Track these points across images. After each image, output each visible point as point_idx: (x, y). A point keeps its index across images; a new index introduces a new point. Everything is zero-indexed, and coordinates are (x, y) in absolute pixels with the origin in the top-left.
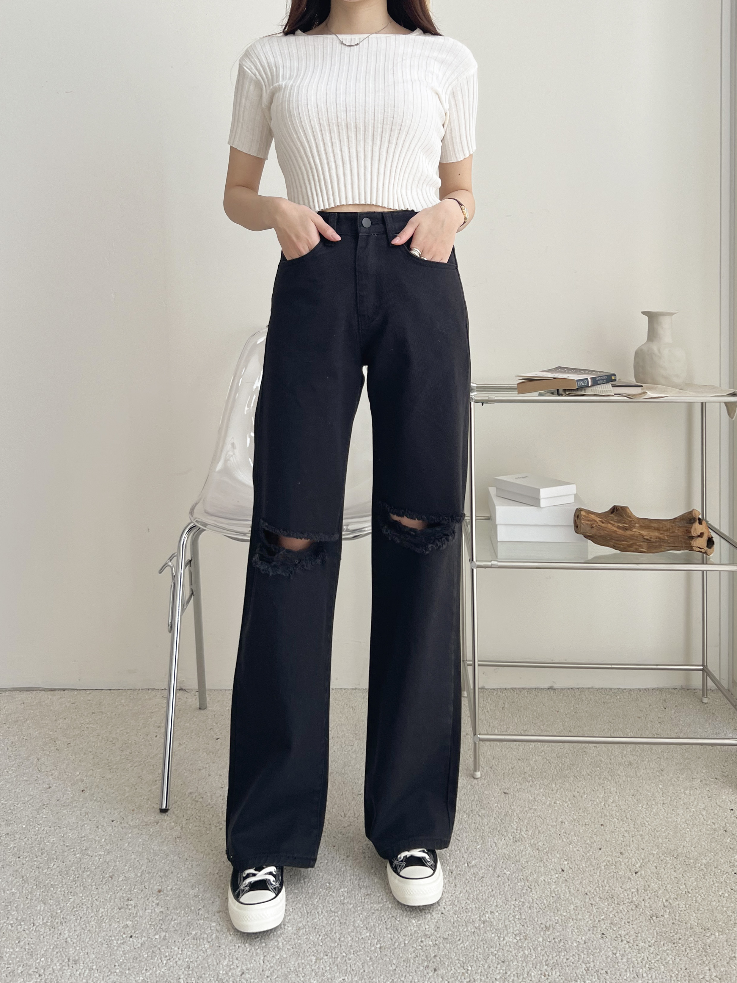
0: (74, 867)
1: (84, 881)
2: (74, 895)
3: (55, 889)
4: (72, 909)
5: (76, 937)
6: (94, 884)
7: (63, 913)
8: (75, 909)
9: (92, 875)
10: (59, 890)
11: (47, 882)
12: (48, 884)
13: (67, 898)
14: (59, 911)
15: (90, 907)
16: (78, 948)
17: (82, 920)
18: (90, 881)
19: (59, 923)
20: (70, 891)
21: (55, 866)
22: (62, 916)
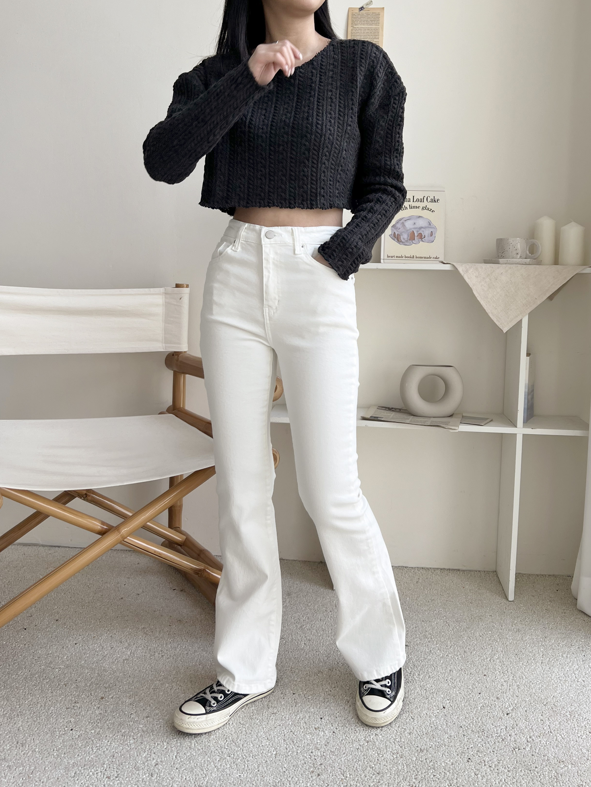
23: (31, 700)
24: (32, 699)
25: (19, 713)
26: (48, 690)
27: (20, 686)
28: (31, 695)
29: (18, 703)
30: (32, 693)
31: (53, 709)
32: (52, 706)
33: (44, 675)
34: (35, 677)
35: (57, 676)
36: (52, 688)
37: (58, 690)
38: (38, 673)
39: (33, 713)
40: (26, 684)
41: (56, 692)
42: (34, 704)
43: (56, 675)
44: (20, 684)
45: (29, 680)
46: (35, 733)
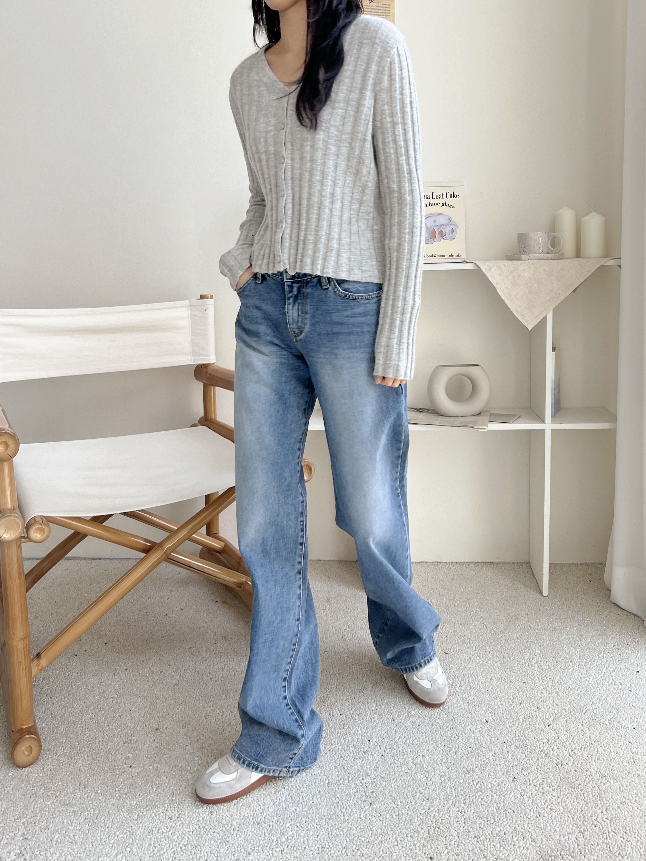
23: (89, 736)
24: (90, 734)
25: (79, 751)
26: (104, 723)
27: (77, 720)
28: (89, 730)
29: (77, 740)
30: (90, 727)
31: (111, 744)
32: (109, 741)
34: (91, 710)
35: (112, 707)
36: (108, 721)
37: (114, 723)
38: (92, 705)
39: (92, 750)
40: (82, 717)
41: (112, 725)
42: (92, 740)
44: (76, 718)
45: (85, 713)
46: (96, 773)
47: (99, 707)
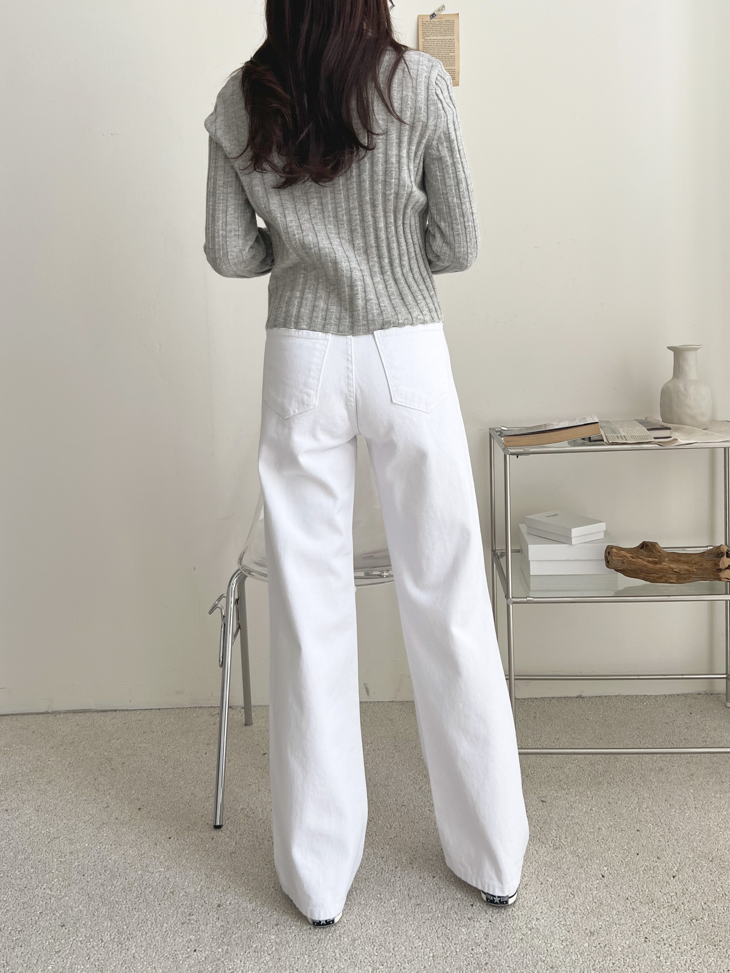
0: (136, 884)
1: (147, 897)
2: (138, 911)
3: (120, 906)
4: (138, 925)
5: (143, 952)
6: (156, 900)
7: (129, 928)
8: (141, 925)
9: (154, 891)
10: (124, 906)
11: (112, 899)
12: (113, 900)
13: (132, 914)
14: (126, 927)
15: (154, 923)
16: (145, 963)
17: (148, 935)
18: (152, 897)
19: (126, 939)
20: (134, 907)
21: (118, 883)
22: (128, 932)
23: (138, 917)
24: (139, 915)
25: (129, 936)
26: (155, 902)
27: (121, 900)
28: (136, 910)
29: (124, 923)
30: (137, 907)
31: (167, 925)
32: (164, 923)
33: (144, 882)
34: (135, 887)
35: (160, 882)
36: (158, 899)
37: (166, 900)
38: (136, 881)
39: (145, 933)
40: (126, 896)
41: (164, 904)
42: (143, 922)
43: (158, 882)
44: (119, 897)
45: (129, 891)
46: (155, 960)
47: (145, 884)
